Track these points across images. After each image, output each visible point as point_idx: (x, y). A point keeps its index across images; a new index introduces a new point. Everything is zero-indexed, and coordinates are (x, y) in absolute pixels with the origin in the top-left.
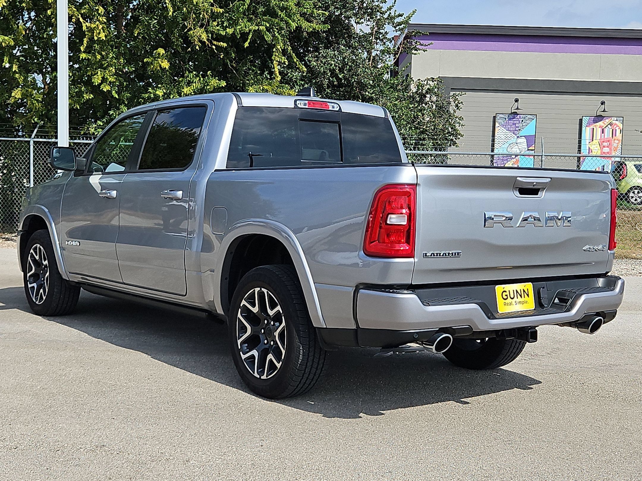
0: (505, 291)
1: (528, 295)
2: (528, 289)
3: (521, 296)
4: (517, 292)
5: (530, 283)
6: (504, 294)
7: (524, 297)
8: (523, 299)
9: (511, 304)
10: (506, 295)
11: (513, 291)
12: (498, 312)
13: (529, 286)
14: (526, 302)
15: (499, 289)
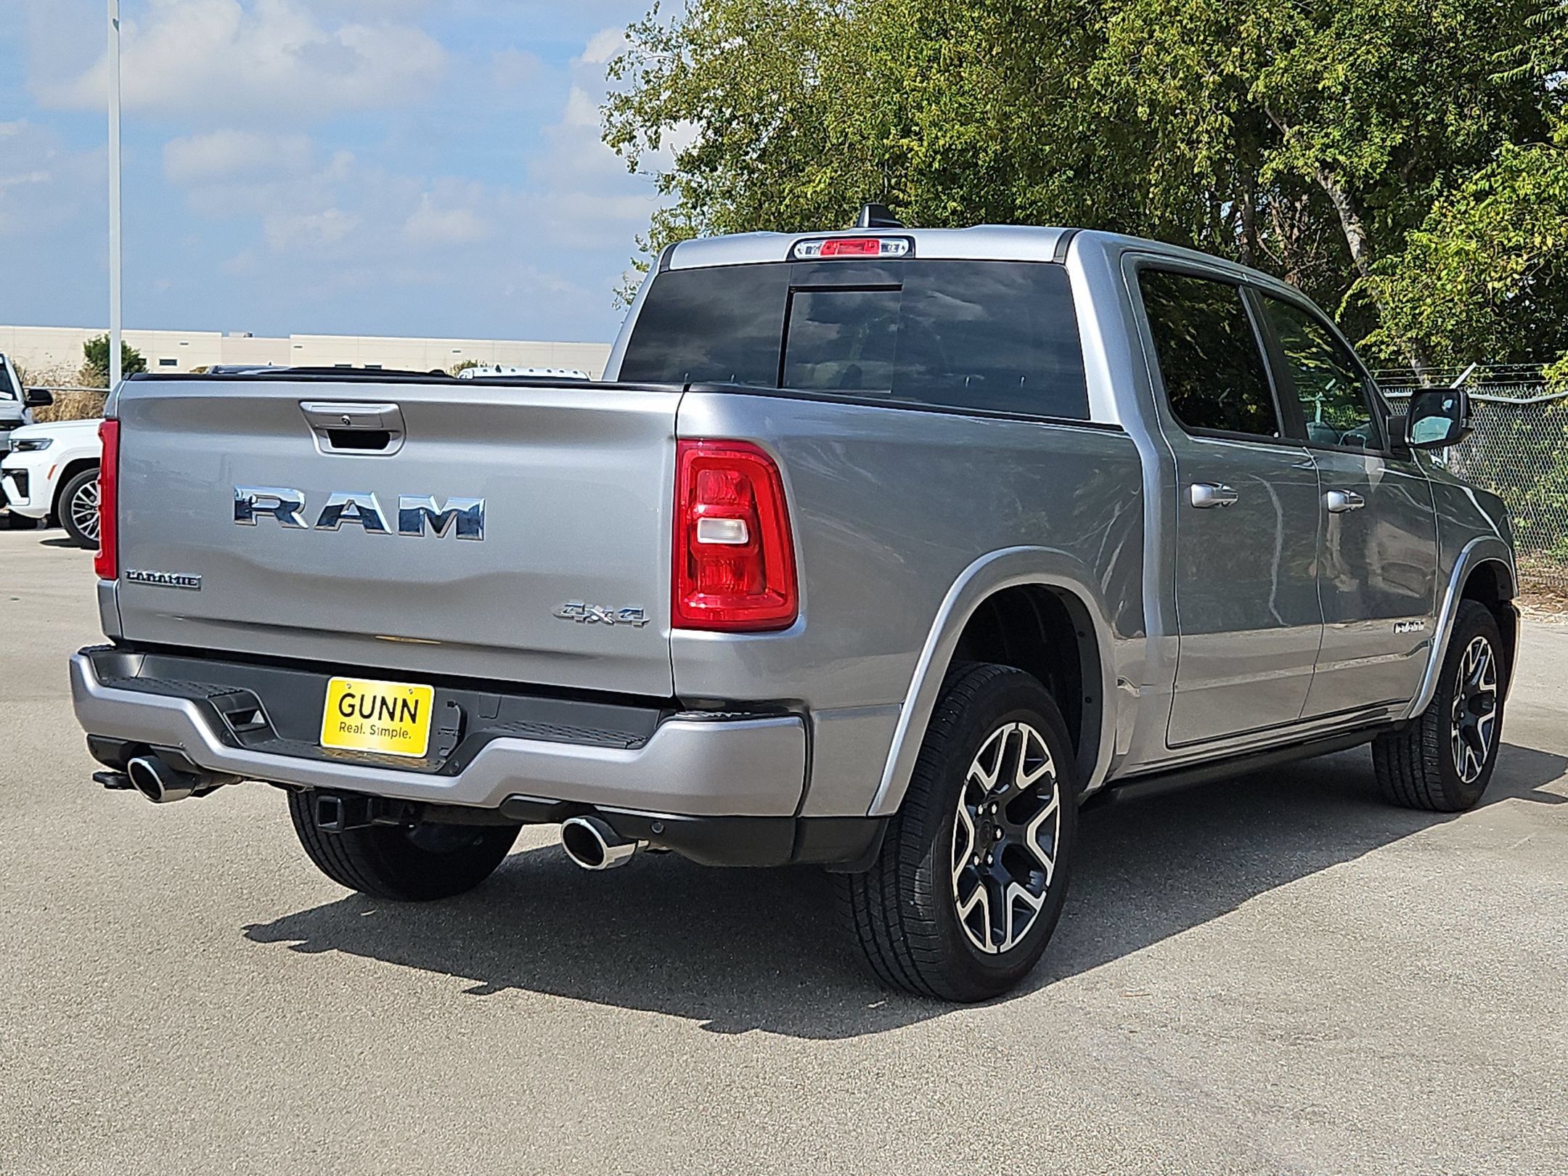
0: (353, 696)
1: (413, 717)
2: (417, 702)
3: (392, 715)
4: (384, 702)
5: (431, 688)
6: (348, 700)
7: (401, 720)
8: (396, 724)
9: (358, 729)
10: (352, 706)
11: (375, 697)
12: (319, 745)
13: (424, 695)
14: (405, 734)
15: (337, 686)
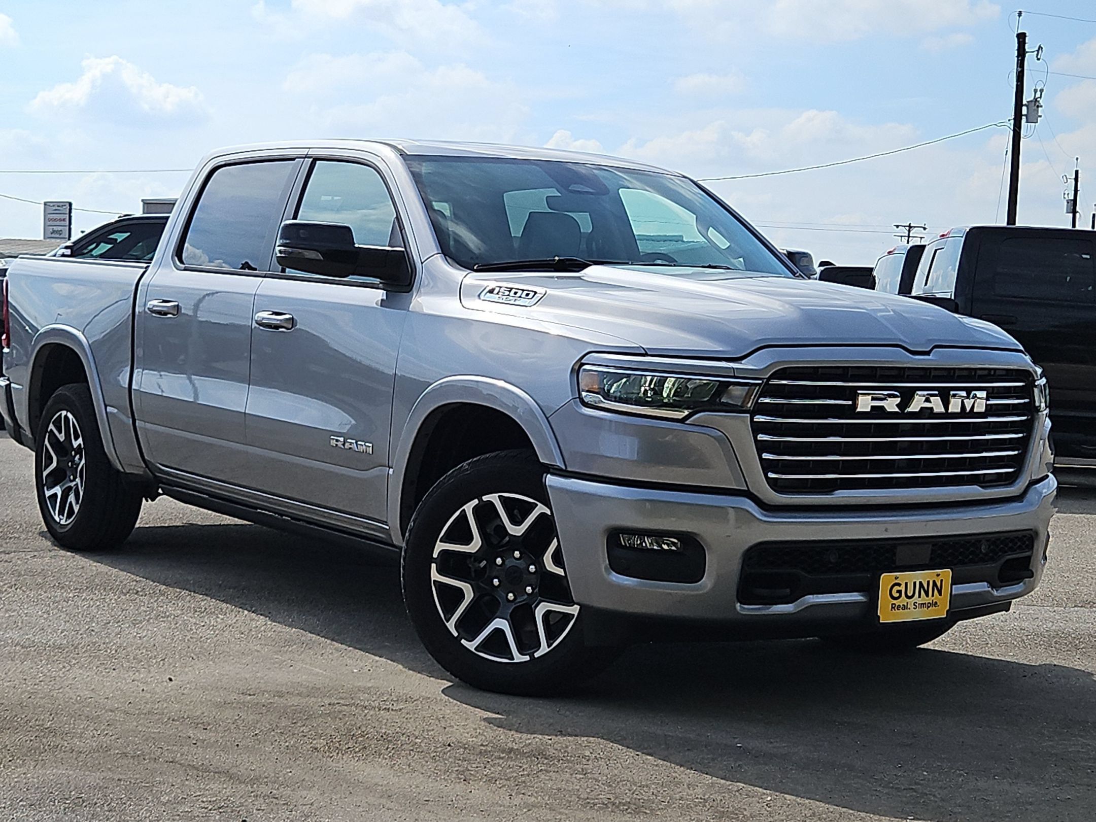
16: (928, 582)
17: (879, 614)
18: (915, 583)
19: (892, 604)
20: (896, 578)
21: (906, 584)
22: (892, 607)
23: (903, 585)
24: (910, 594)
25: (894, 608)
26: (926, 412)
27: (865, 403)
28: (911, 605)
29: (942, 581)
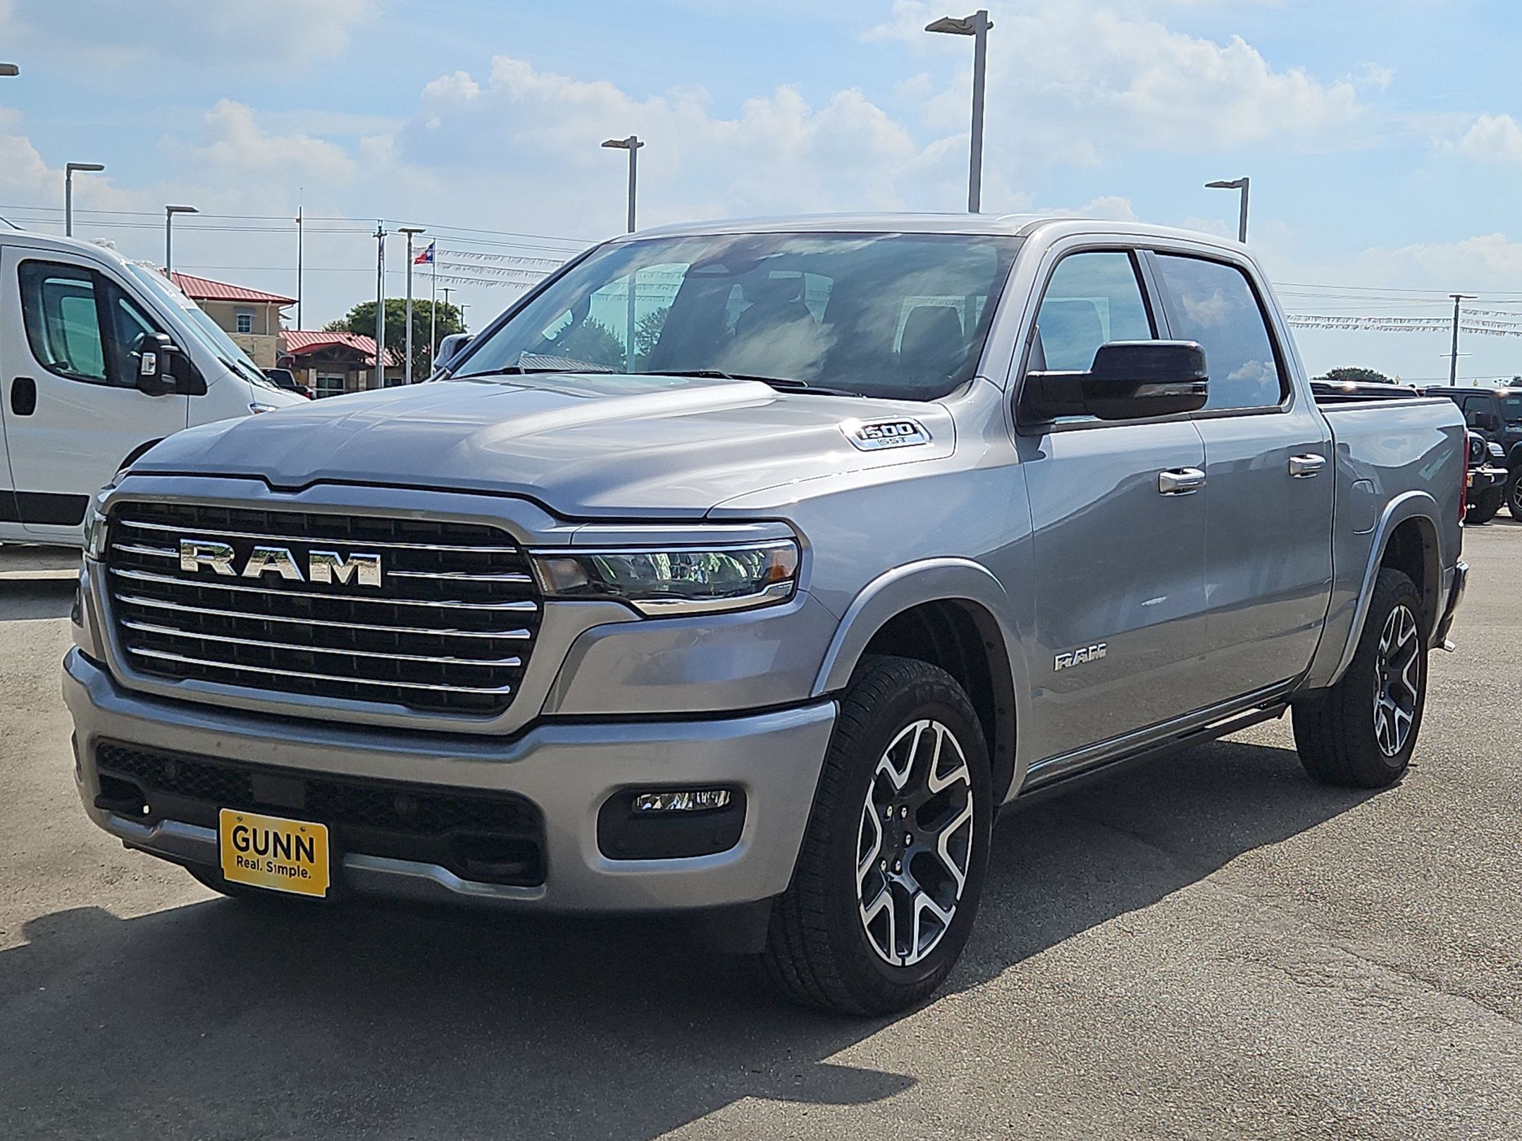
16: (288, 837)
17: (222, 866)
18: (267, 833)
19: (238, 857)
20: (240, 819)
21: (255, 831)
22: (238, 862)
23: (251, 832)
24: (261, 848)
25: (241, 862)
26: (270, 578)
27: (189, 564)
28: (263, 865)
29: (311, 840)
